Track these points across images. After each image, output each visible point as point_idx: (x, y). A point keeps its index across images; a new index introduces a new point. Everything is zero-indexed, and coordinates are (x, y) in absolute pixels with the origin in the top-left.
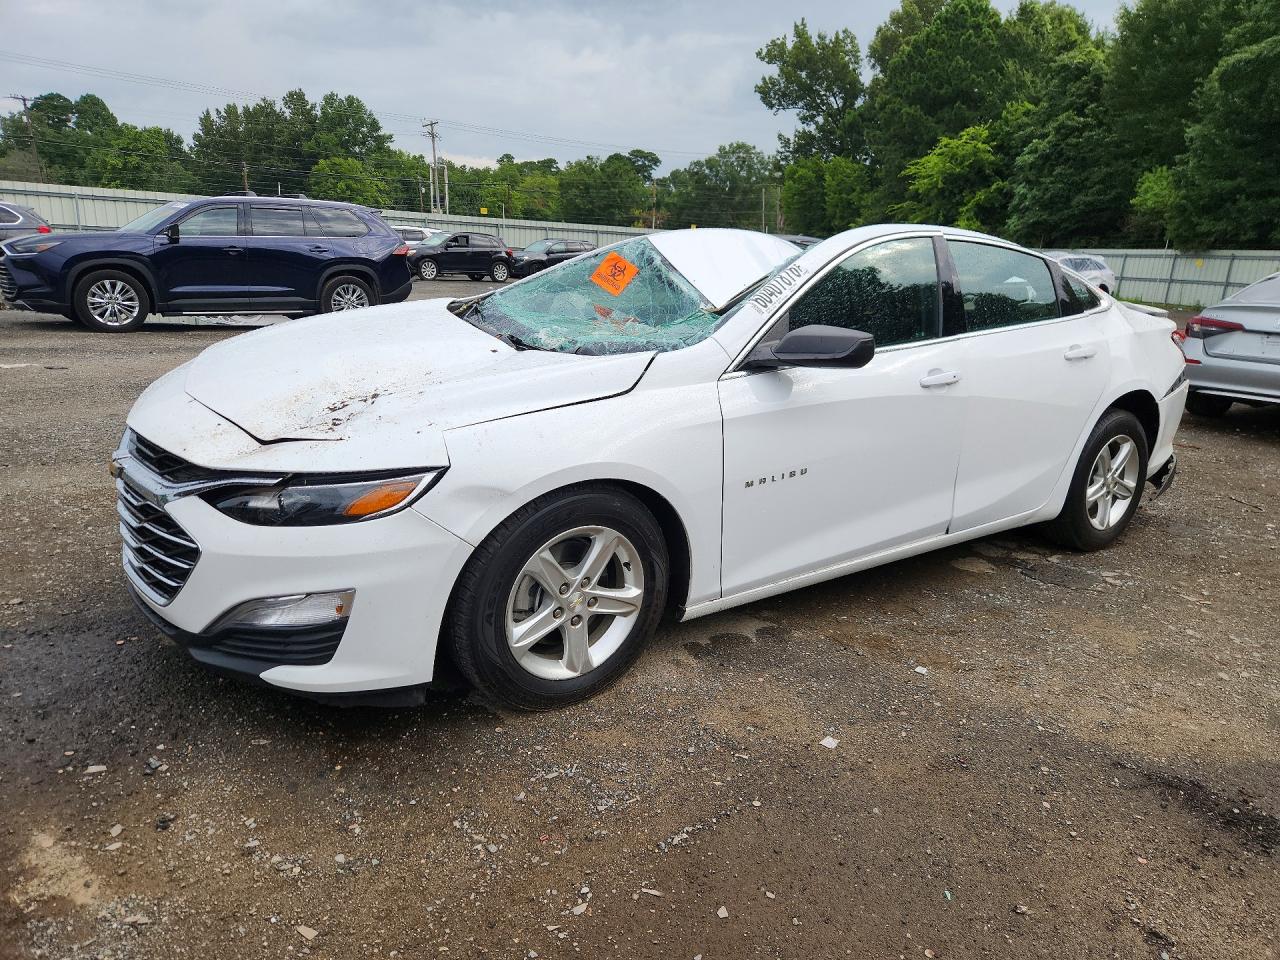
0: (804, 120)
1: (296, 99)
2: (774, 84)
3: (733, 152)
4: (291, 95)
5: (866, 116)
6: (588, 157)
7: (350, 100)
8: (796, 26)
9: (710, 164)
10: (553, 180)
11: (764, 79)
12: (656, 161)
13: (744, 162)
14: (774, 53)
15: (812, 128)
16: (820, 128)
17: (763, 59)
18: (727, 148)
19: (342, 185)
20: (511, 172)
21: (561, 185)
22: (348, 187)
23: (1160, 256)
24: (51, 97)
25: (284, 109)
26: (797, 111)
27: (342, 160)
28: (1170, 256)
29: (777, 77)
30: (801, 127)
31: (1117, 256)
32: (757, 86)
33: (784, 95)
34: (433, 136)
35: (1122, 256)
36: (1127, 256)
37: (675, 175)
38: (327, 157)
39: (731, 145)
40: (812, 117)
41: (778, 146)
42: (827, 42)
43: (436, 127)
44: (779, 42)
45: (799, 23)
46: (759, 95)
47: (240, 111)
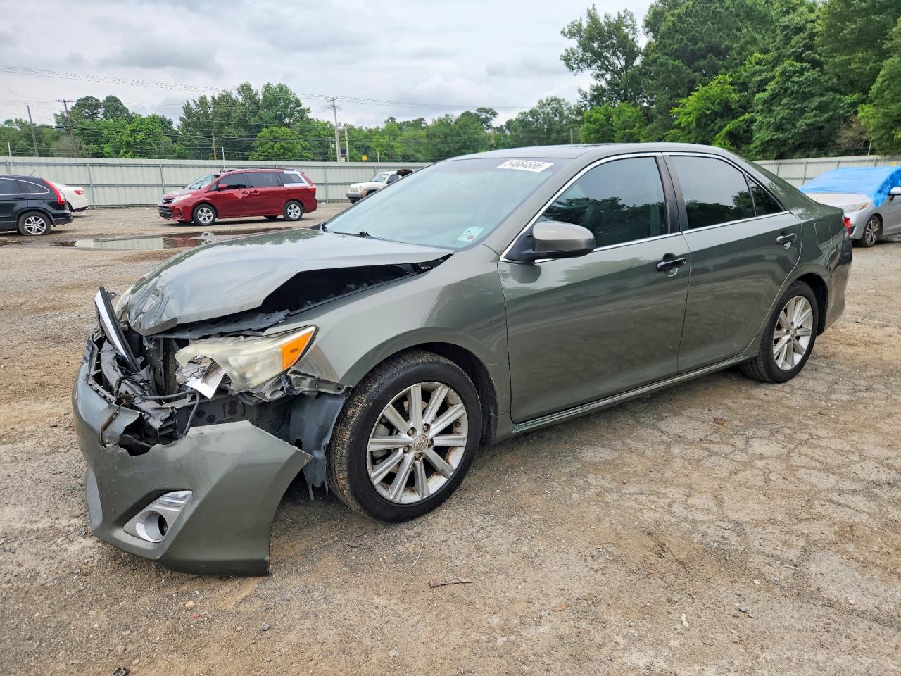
0: (597, 77)
1: (246, 89)
2: (574, 54)
3: (549, 104)
4: (242, 87)
5: (642, 72)
6: (446, 115)
7: (281, 87)
8: (589, 11)
9: (533, 113)
10: (423, 133)
11: (566, 50)
12: (495, 114)
13: (557, 111)
14: (573, 31)
15: (603, 83)
16: (609, 83)
17: (565, 35)
18: (545, 101)
19: (277, 145)
20: (394, 130)
21: (427, 136)
22: (282, 147)
23: (865, 161)
24: (87, 99)
25: (238, 96)
26: (591, 72)
27: (277, 129)
28: (872, 161)
29: (575, 48)
30: (594, 83)
31: (832, 162)
32: (562, 56)
33: (582, 60)
34: (334, 107)
35: (835, 162)
36: (839, 162)
37: (509, 124)
38: (267, 127)
39: (547, 100)
40: (603, 76)
41: (579, 97)
42: (612, 20)
43: (336, 101)
44: (576, 23)
45: (591, 8)
46: (563, 62)
47: (209, 99)
